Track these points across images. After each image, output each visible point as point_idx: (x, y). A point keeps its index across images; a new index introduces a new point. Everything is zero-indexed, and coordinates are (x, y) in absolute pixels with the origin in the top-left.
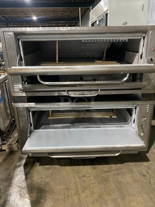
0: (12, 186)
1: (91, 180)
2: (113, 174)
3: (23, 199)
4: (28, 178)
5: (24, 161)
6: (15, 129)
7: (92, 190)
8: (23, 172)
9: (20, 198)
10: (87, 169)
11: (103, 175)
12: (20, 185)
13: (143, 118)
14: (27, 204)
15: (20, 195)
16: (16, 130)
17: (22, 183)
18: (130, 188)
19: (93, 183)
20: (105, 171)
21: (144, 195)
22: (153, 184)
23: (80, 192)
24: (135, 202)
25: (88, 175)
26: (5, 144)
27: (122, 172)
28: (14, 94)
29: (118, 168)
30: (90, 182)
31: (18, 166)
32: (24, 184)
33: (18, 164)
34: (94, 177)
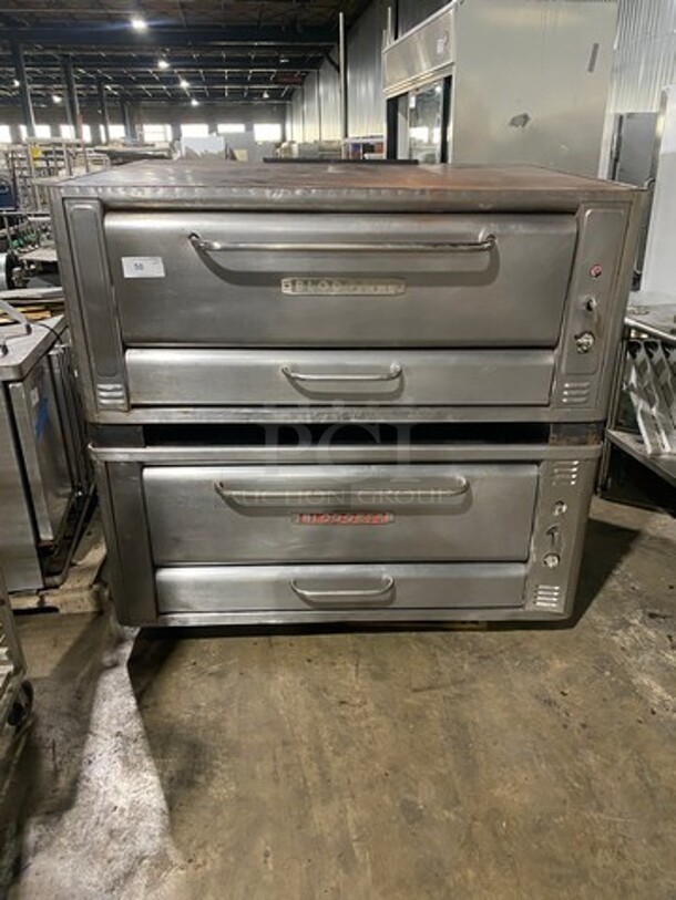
0: (95, 732)
1: (366, 715)
2: (444, 698)
3: (134, 775)
4: (147, 707)
5: (127, 650)
6: (86, 532)
7: (370, 747)
8: (129, 688)
9: (126, 769)
10: (354, 678)
11: (409, 701)
12: (121, 729)
13: (558, 507)
14: (150, 788)
15: (123, 761)
16: (89, 534)
17: (127, 722)
18: (495, 744)
19: (373, 726)
20: (415, 686)
21: (540, 764)
22: (576, 732)
23: (329, 754)
24: (509, 785)
25: (358, 701)
26: (56, 587)
27: (476, 691)
28: (96, 415)
29: (464, 677)
30: (363, 724)
31: (109, 665)
32: (135, 727)
33: (107, 659)
34: (377, 706)
